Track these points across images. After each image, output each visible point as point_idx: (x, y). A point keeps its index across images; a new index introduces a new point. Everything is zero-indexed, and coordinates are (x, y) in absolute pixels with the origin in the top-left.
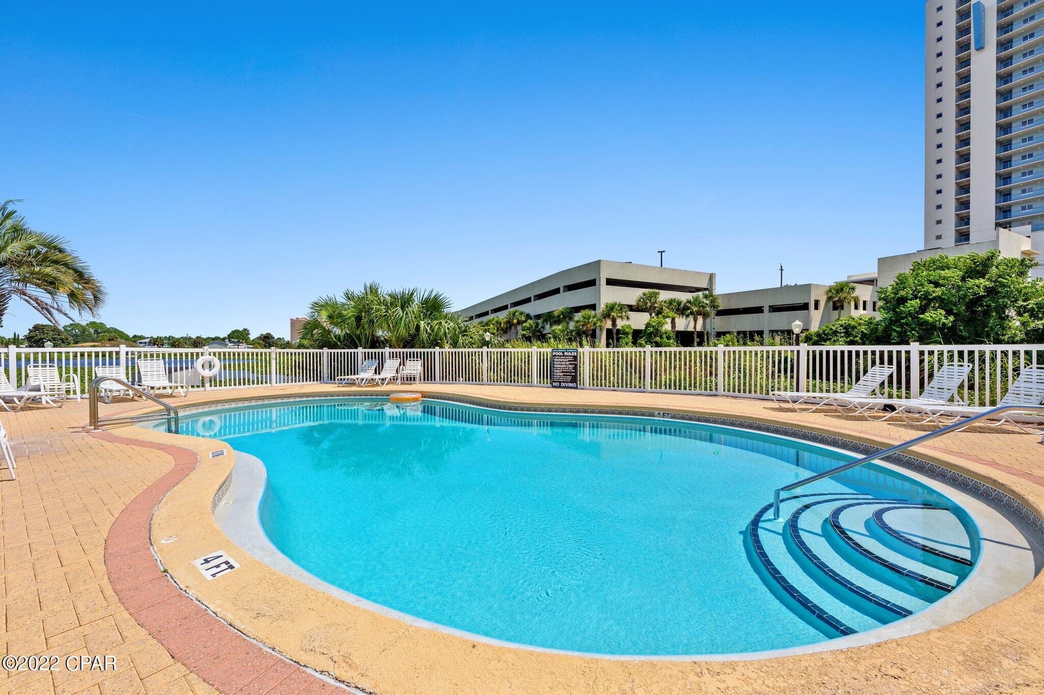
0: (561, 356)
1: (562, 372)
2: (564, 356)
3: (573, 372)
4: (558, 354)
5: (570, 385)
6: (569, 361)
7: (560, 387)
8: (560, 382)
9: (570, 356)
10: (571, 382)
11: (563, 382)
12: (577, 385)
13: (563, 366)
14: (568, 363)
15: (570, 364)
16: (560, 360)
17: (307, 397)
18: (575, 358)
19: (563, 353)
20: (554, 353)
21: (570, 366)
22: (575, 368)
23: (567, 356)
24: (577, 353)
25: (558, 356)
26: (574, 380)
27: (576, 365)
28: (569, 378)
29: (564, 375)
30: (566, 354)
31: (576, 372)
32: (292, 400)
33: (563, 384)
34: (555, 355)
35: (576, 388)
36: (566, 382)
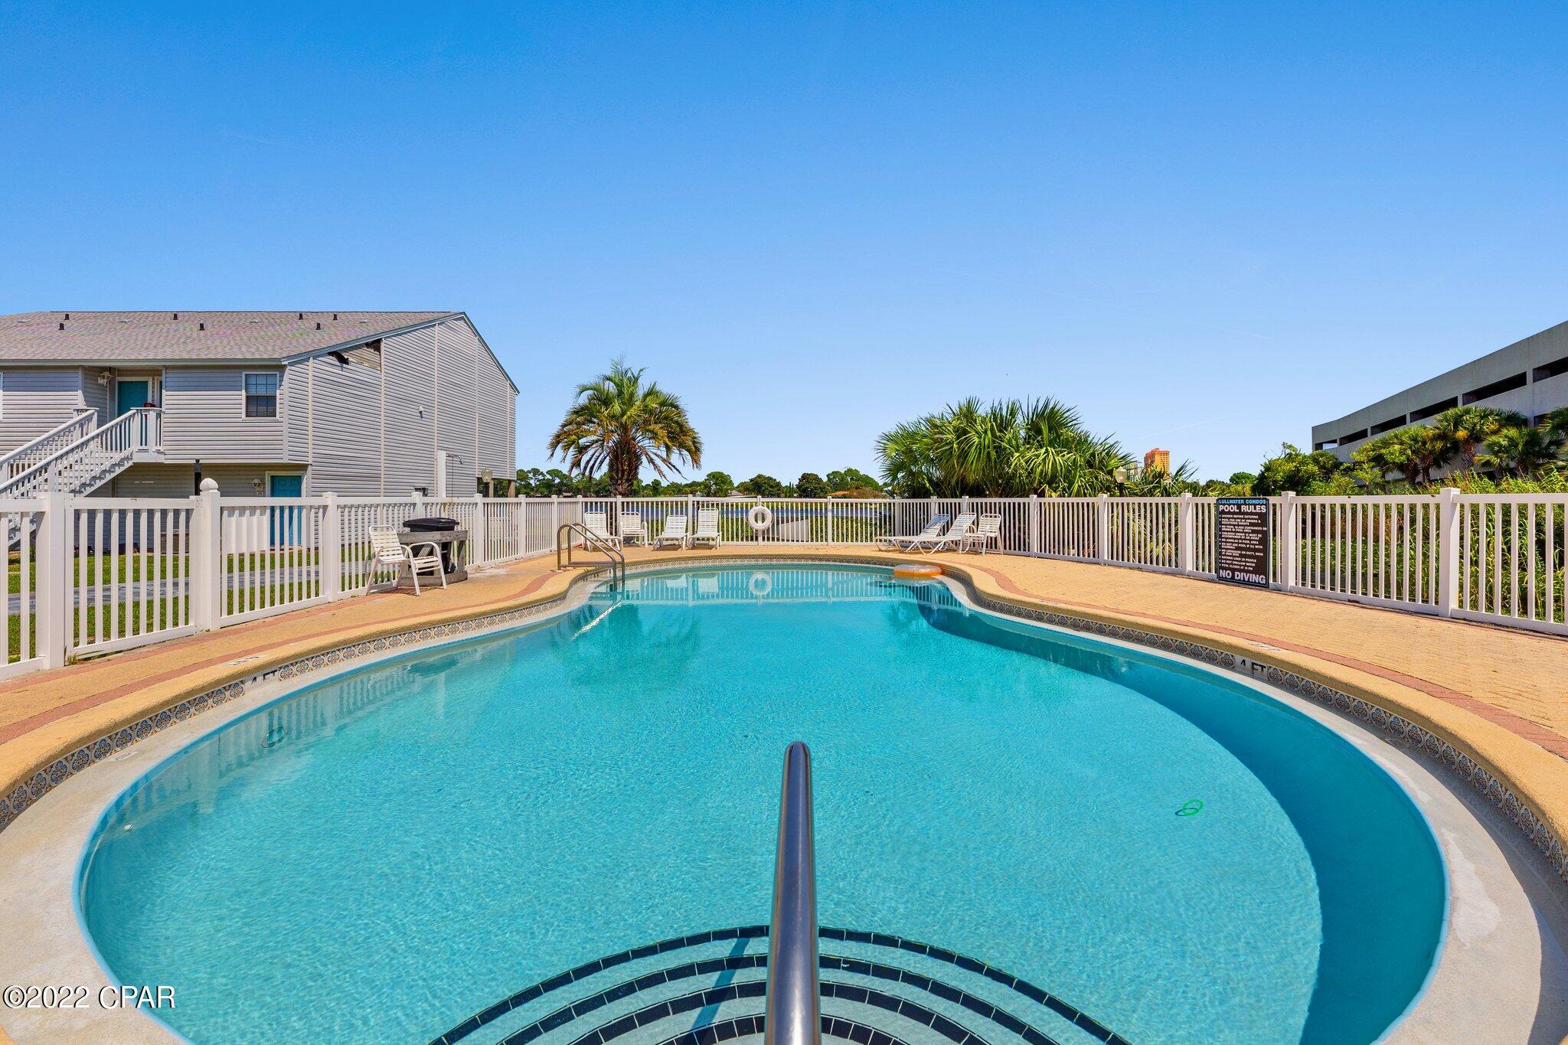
0: (1234, 513)
1: (1237, 549)
2: (1240, 513)
3: (1259, 550)
4: (1229, 508)
5: (1254, 578)
6: (1251, 524)
7: (1233, 581)
8: (1233, 571)
9: (1251, 513)
10: (1256, 571)
11: (1240, 571)
12: (1267, 579)
13: (1238, 536)
14: (1248, 529)
15: (1253, 532)
16: (1233, 522)
17: (821, 560)
18: (1263, 517)
19: (1239, 507)
20: (1221, 507)
21: (1253, 536)
22: (1264, 541)
23: (1247, 514)
24: (1267, 508)
25: (1229, 513)
26: (1261, 568)
27: (1265, 534)
28: (1251, 563)
29: (1241, 556)
30: (1244, 508)
31: (1265, 550)
32: (803, 562)
33: (1239, 576)
34: (1223, 512)
35: (1265, 586)
36: (1243, 571)
